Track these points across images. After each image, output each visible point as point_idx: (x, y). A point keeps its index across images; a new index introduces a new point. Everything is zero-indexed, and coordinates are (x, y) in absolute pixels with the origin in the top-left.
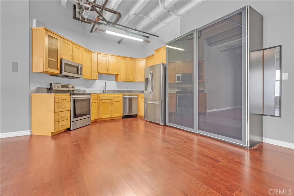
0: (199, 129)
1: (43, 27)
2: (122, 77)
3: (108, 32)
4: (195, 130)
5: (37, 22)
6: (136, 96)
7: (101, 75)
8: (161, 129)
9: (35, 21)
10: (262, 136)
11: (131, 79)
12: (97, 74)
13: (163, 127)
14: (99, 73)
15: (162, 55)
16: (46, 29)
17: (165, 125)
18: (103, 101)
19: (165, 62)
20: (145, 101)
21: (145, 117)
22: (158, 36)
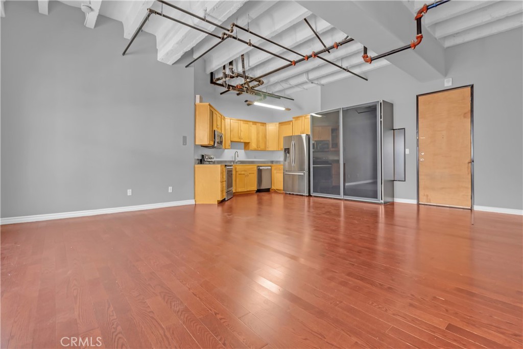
0: (345, 194)
1: (208, 104)
2: (253, 145)
3: (256, 103)
4: (342, 196)
5: (201, 98)
6: (270, 167)
7: (234, 144)
8: (306, 199)
9: (198, 97)
10: (393, 196)
11: (262, 147)
12: (230, 142)
13: (307, 198)
14: (231, 141)
15: (303, 123)
16: (210, 105)
17: (310, 196)
18: (239, 173)
19: (309, 133)
20: (284, 173)
21: (284, 190)
22: (293, 100)
